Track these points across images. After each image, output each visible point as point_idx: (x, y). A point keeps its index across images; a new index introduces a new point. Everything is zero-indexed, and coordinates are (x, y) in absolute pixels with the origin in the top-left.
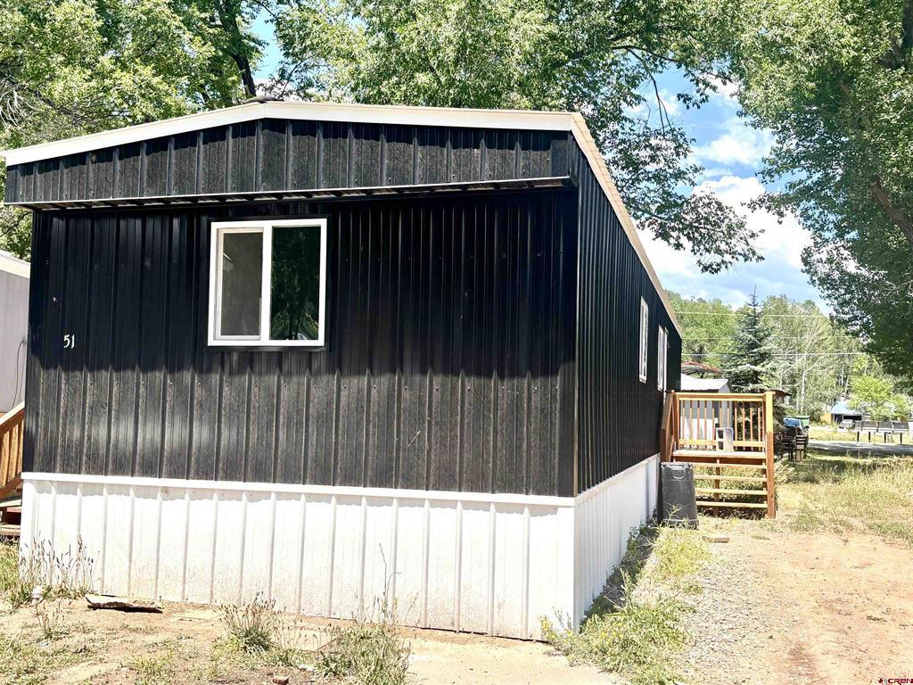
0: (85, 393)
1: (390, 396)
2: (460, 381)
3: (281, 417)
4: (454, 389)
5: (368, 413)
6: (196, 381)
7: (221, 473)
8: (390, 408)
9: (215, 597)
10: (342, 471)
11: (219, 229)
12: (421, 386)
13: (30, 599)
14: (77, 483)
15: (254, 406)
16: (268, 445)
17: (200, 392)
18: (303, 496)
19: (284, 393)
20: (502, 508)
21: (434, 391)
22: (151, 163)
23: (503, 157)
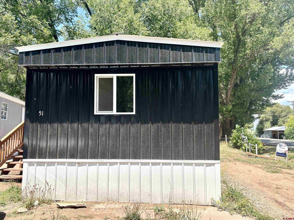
0: (47, 131)
1: (158, 130)
2: (181, 125)
3: (121, 137)
4: (179, 127)
5: (151, 136)
6: (90, 126)
7: (99, 157)
8: (158, 134)
9: (99, 198)
10: (142, 154)
11: (97, 76)
12: (169, 127)
13: (34, 206)
14: (45, 162)
15: (111, 134)
16: (116, 147)
17: (91, 129)
18: (129, 163)
19: (121, 130)
20: (197, 165)
21: (173, 128)
22: (76, 53)
23: (199, 55)
